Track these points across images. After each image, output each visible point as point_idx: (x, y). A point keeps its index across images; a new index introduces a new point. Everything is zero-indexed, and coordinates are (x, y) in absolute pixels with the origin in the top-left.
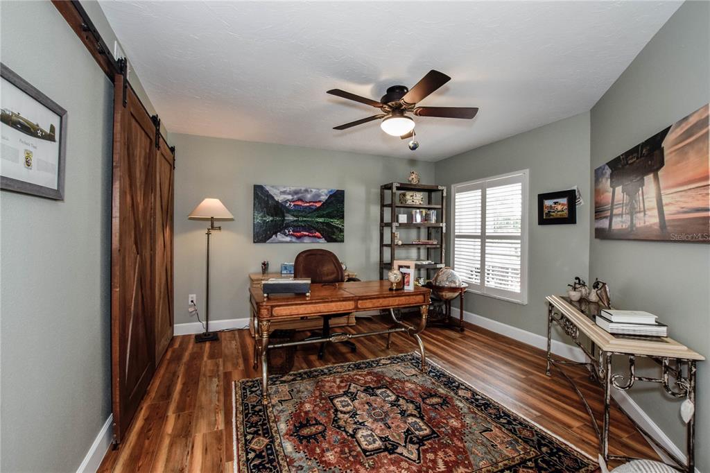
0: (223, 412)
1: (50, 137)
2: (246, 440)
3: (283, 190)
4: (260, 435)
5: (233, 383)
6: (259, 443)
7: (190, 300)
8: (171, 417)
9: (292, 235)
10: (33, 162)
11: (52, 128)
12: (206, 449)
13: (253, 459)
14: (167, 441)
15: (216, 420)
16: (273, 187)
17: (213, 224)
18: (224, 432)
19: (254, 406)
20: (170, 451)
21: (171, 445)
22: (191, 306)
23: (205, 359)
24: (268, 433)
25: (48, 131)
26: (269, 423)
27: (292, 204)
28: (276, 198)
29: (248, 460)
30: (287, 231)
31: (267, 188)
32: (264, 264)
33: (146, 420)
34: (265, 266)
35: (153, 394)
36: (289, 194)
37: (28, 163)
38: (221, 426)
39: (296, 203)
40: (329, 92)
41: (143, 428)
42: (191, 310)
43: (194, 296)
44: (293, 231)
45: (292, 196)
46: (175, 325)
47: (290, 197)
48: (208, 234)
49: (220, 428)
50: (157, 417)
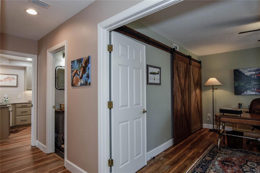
0: (203, 149)
1: (158, 74)
2: (205, 156)
3: (249, 70)
4: (210, 157)
5: (213, 144)
6: (208, 158)
7: (208, 116)
8: (189, 145)
9: (256, 91)
10: (155, 79)
11: (158, 72)
12: (194, 154)
13: (204, 160)
14: (185, 149)
15: (200, 150)
16: (243, 69)
17: (213, 87)
18: (200, 153)
19: (214, 151)
20: (185, 150)
21: (186, 149)
22: (208, 118)
23: (208, 136)
24: (213, 158)
25: (158, 73)
26: (216, 156)
27: (256, 76)
28: (246, 74)
29: (202, 160)
30: (253, 89)
31: (241, 70)
32: (239, 104)
33: (183, 143)
34: (240, 105)
35: (188, 139)
36: (253, 71)
37: (154, 80)
38: (201, 151)
39: (258, 75)
40: (239, 34)
41: (182, 144)
42: (208, 119)
43: (210, 114)
44: (257, 89)
45: (255, 72)
46: (203, 124)
47: (254, 73)
48: (213, 91)
49: (200, 152)
50: (186, 143)
